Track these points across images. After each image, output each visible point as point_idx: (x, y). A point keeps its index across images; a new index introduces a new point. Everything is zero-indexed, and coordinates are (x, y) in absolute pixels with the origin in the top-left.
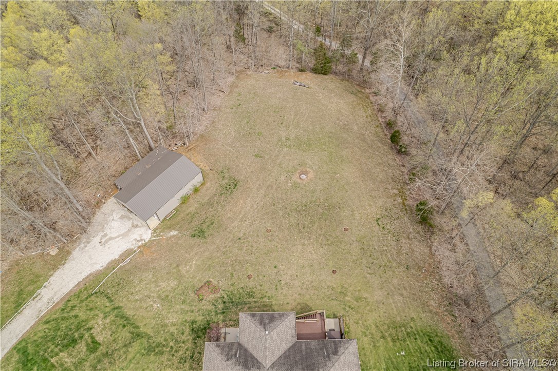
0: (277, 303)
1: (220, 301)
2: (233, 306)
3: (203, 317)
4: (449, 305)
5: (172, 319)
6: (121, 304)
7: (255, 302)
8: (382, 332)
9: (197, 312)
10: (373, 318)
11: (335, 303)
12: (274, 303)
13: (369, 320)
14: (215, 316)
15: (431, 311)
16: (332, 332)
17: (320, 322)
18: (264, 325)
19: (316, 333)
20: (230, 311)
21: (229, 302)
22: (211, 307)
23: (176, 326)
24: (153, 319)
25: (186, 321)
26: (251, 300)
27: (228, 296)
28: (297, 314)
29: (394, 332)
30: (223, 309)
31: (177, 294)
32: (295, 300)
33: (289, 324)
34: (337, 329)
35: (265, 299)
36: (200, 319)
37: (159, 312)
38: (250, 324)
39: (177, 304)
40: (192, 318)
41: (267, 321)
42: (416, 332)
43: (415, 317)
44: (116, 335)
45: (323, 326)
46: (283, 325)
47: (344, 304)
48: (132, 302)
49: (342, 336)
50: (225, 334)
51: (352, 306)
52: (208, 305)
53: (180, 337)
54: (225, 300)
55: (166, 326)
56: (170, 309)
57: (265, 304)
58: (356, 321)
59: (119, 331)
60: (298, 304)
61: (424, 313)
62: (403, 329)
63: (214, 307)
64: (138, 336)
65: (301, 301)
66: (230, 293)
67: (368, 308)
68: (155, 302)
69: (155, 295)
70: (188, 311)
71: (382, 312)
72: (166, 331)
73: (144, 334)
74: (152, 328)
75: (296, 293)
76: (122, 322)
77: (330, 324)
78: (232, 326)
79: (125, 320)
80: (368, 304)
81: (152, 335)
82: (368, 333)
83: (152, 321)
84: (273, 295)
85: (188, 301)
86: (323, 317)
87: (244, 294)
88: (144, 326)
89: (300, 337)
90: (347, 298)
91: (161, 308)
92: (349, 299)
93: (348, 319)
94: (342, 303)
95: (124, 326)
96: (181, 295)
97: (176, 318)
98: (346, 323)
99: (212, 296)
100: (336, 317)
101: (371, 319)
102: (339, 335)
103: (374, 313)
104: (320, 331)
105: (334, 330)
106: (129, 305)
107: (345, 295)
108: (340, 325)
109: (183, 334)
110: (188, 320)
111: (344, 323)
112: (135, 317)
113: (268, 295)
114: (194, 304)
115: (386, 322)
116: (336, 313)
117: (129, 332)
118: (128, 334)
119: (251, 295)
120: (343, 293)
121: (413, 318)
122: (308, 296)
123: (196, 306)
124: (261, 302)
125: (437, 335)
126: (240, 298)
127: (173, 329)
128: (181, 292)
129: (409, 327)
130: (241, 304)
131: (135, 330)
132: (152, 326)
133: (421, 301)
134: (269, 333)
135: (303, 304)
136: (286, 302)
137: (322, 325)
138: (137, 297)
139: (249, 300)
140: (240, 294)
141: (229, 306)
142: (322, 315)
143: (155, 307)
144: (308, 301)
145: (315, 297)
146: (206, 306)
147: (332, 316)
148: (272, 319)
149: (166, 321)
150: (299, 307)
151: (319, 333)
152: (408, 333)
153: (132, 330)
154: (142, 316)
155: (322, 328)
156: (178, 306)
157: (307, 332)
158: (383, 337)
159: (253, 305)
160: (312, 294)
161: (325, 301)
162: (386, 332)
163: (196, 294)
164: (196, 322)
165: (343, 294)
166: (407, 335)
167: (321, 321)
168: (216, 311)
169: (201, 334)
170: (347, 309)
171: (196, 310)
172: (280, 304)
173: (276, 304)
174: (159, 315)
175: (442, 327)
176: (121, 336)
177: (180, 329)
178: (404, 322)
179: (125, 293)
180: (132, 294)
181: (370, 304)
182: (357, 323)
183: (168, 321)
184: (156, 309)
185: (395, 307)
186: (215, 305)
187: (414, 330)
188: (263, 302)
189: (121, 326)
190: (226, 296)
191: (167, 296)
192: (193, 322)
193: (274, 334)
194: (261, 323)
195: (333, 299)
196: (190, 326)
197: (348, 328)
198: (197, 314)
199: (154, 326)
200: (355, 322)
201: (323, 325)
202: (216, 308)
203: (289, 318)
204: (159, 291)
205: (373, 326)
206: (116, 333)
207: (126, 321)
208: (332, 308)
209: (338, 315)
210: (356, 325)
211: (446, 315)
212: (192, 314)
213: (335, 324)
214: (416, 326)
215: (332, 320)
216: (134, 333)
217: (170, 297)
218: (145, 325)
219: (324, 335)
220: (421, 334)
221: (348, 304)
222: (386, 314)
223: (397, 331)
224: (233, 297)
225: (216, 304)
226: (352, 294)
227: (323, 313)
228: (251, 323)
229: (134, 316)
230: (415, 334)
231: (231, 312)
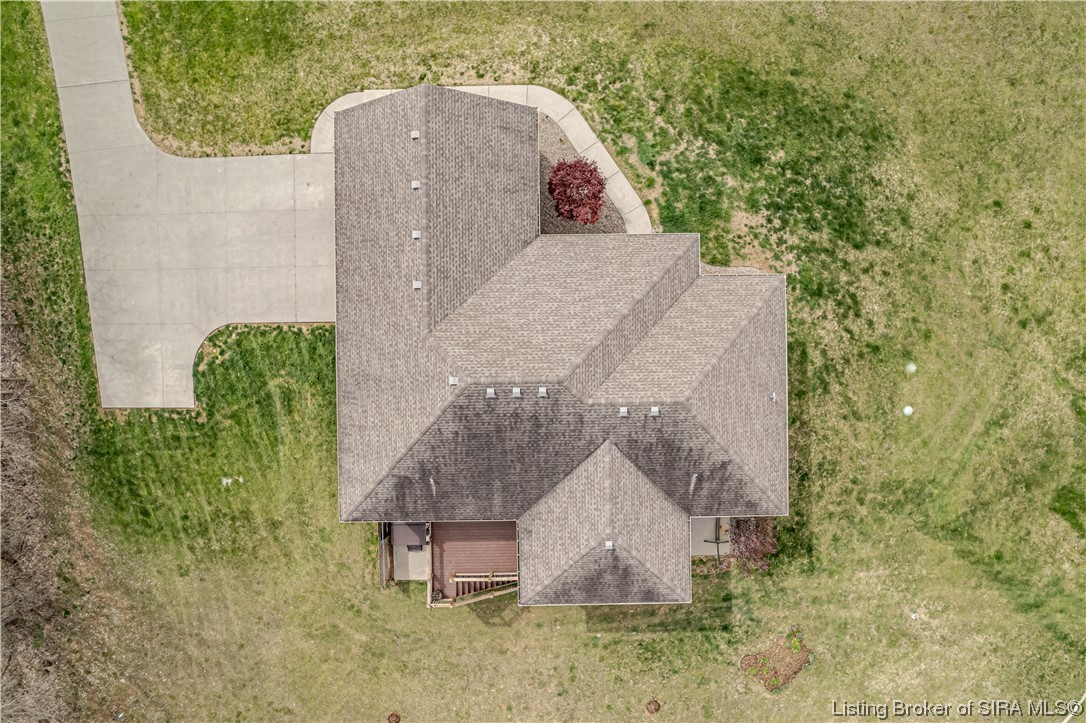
0: (571, 626)
1: (739, 632)
2: (701, 619)
3: (785, 584)
4: (70, 609)
5: (870, 577)
6: (1020, 618)
7: (635, 629)
8: (276, 539)
9: (801, 599)
10: (294, 578)
11: (399, 627)
12: (582, 627)
13: (308, 574)
14: (749, 589)
15: (128, 592)
16: (416, 541)
17: (447, 573)
18: (615, 567)
19: (460, 540)
20: (709, 605)
21: (713, 629)
22: (764, 613)
23: (856, 558)
24: (922, 578)
25: (831, 574)
26: (647, 637)
27: (717, 647)
28: (514, 596)
29: (244, 538)
30: (729, 609)
31: (866, 652)
32: (518, 634)
33: (540, 568)
34: (400, 550)
35: (609, 637)
36: (793, 577)
37: (909, 596)
38: (660, 570)
39: (861, 620)
40: (814, 582)
41: (608, 578)
42: (182, 535)
43: (177, 578)
44: (1015, 534)
45: (436, 562)
46: (558, 566)
47: (375, 620)
48: (991, 625)
49: (387, 531)
50: (717, 539)
51: (350, 614)
52: (772, 618)
53: (843, 530)
54: (725, 635)
55: (885, 560)
56: (879, 606)
57: (605, 626)
58: (345, 572)
59: (1009, 544)
60: (509, 624)
61: (149, 587)
62: (216, 546)
63: (755, 615)
64: (955, 530)
65: (500, 631)
66: (710, 656)
67: (306, 608)
68: (926, 626)
69: (927, 647)
70: (829, 602)
71: (269, 594)
72: (882, 546)
73: (940, 535)
74: (921, 553)
75: (514, 655)
76: (1009, 569)
77: (417, 566)
78: (701, 560)
79: (999, 573)
80: (305, 618)
81: (919, 535)
82: (316, 538)
83: (924, 572)
84: (582, 650)
85: (830, 629)
86: (437, 586)
87: (668, 652)
88: (945, 558)
89: (508, 530)
90: (364, 638)
91: (906, 610)
92: (357, 636)
93: (368, 577)
94: (379, 623)
95: (999, 557)
96: (854, 649)
97: (859, 580)
98: (374, 566)
99: (763, 645)
100: (400, 583)
101: (299, 578)
102: (397, 534)
103: (291, 591)
104: (447, 546)
105: (410, 548)
106: (998, 616)
107: (367, 648)
108: (392, 562)
109: (836, 539)
110: (825, 575)
111: (378, 566)
112: (973, 583)
113: (599, 652)
114: (812, 623)
115: (260, 566)
116: (401, 596)
117: (981, 541)
118: (983, 535)
119: (649, 652)
120: (374, 655)
121: (182, 575)
122: (479, 645)
123: (807, 617)
124: (618, 630)
125: (126, 526)
126: (681, 640)
127: (865, 551)
128: (855, 657)
129: (198, 552)
130: (677, 623)
131: (966, 545)
132: (922, 559)
133: (150, 624)
134: (601, 544)
135: (494, 625)
136: (545, 629)
137: (442, 562)
138: (980, 639)
139: (654, 636)
140: (680, 653)
141: (711, 616)
142: (439, 594)
143: (923, 610)
144: (480, 633)
145: (456, 645)
146: (779, 618)
147: (412, 587)
148: (591, 585)
149: (887, 572)
150: (507, 614)
151: (450, 540)
152: (204, 532)
153: (975, 547)
154: (953, 584)
155: (442, 556)
156: (858, 614)
157: (484, 544)
158: (274, 525)
159: (642, 622)
160: (467, 652)
161: (427, 632)
162: (262, 539)
163: (810, 652)
164: (803, 571)
165: (373, 652)
166: (207, 529)
167: (442, 575)
168: (747, 602)
169: (785, 537)
170: (365, 608)
171: (804, 604)
172: (562, 624)
173: (575, 624)
174: (907, 589)
175: (108, 547)
176: (1002, 529)
177: (844, 550)
178: (209, 565)
179: (1016, 652)
180: (995, 650)
181: (297, 621)
182: (343, 565)
183: (881, 572)
184: (919, 606)
185: (226, 607)
186: (752, 620)
187: (186, 541)
188: (611, 630)
189: (1007, 556)
190: (723, 646)
191: (892, 644)
192: (811, 570)
193: (586, 542)
194: (626, 572)
195: (407, 636)
196: (818, 559)
197: (369, 552)
198: (802, 594)
199: (915, 557)
200: (349, 569)
201: (437, 564)
202: (749, 611)
203: (539, 588)
204: (919, 658)
205: (297, 557)
206: (1017, 538)
207: (995, 569)
208: (409, 612)
209: (394, 589)
210: (345, 561)
211: (87, 580)
212: (814, 593)
213: (405, 564)
214: (179, 552)
215: (413, 576)
216: (968, 539)
217: (884, 642)
218: (941, 561)
219: (435, 534)
220: (168, 532)
221: (362, 620)
222: (255, 587)
223: (234, 542)
224: (702, 644)
225: (749, 622)
226: (348, 650)
227: (434, 599)
228: (656, 572)
229: (978, 586)
230: (185, 530)
231: (706, 601)
